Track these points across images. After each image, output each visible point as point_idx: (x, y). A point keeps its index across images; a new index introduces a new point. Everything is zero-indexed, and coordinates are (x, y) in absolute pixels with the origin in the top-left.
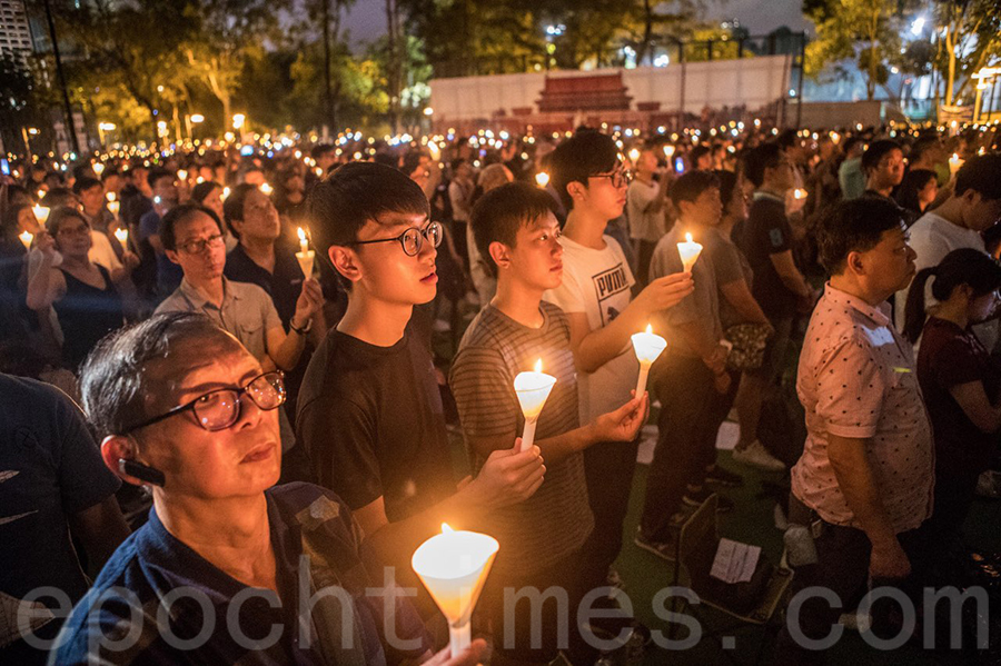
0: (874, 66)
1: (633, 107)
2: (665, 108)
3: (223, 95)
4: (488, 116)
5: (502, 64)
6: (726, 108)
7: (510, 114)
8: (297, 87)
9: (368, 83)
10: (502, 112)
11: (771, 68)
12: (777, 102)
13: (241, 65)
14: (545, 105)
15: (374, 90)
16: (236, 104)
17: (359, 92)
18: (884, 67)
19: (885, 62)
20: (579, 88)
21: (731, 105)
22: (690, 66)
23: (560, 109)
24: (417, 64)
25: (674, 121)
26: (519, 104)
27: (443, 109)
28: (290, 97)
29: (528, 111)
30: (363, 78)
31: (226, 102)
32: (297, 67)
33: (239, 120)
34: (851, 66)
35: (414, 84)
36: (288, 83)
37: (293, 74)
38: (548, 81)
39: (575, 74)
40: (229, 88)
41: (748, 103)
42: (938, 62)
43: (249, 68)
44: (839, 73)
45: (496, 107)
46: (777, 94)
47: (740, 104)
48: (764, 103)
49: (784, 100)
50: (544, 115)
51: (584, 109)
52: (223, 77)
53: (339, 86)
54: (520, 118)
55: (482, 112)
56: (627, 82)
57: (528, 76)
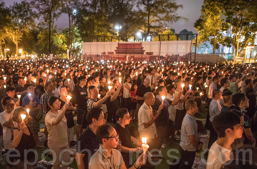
0: (215, 44)
1: (145, 54)
2: (154, 54)
3: (16, 43)
4: (100, 54)
5: (104, 38)
6: (173, 55)
7: (107, 54)
8: (39, 42)
9: (61, 41)
10: (104, 53)
11: (187, 44)
12: (189, 54)
13: (22, 34)
14: (118, 52)
15: (63, 44)
16: (20, 46)
17: (58, 44)
18: (218, 44)
19: (218, 43)
20: (129, 47)
21: (174, 54)
22: (162, 42)
23: (122, 53)
24: (77, 37)
25: (157, 58)
26: (110, 51)
27: (86, 51)
28: (37, 44)
29: (112, 53)
30: (59, 40)
31: (17, 45)
32: (39, 35)
33: (21, 51)
34: (208, 43)
35: (75, 42)
36: (36, 40)
37: (38, 37)
38: (119, 44)
39: (127, 43)
40: (18, 41)
41: (180, 54)
42: (234, 43)
43: (24, 35)
44: (205, 45)
45: (103, 52)
46: (188, 52)
47: (177, 54)
48: (185, 54)
49: (190, 54)
50: (117, 54)
51: (130, 53)
52: (16, 38)
53: (53, 42)
54: (110, 55)
55: (98, 53)
56: (143, 46)
57: (113, 43)
